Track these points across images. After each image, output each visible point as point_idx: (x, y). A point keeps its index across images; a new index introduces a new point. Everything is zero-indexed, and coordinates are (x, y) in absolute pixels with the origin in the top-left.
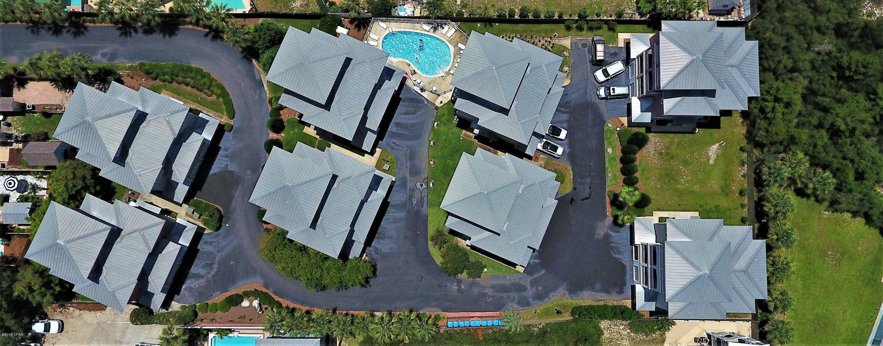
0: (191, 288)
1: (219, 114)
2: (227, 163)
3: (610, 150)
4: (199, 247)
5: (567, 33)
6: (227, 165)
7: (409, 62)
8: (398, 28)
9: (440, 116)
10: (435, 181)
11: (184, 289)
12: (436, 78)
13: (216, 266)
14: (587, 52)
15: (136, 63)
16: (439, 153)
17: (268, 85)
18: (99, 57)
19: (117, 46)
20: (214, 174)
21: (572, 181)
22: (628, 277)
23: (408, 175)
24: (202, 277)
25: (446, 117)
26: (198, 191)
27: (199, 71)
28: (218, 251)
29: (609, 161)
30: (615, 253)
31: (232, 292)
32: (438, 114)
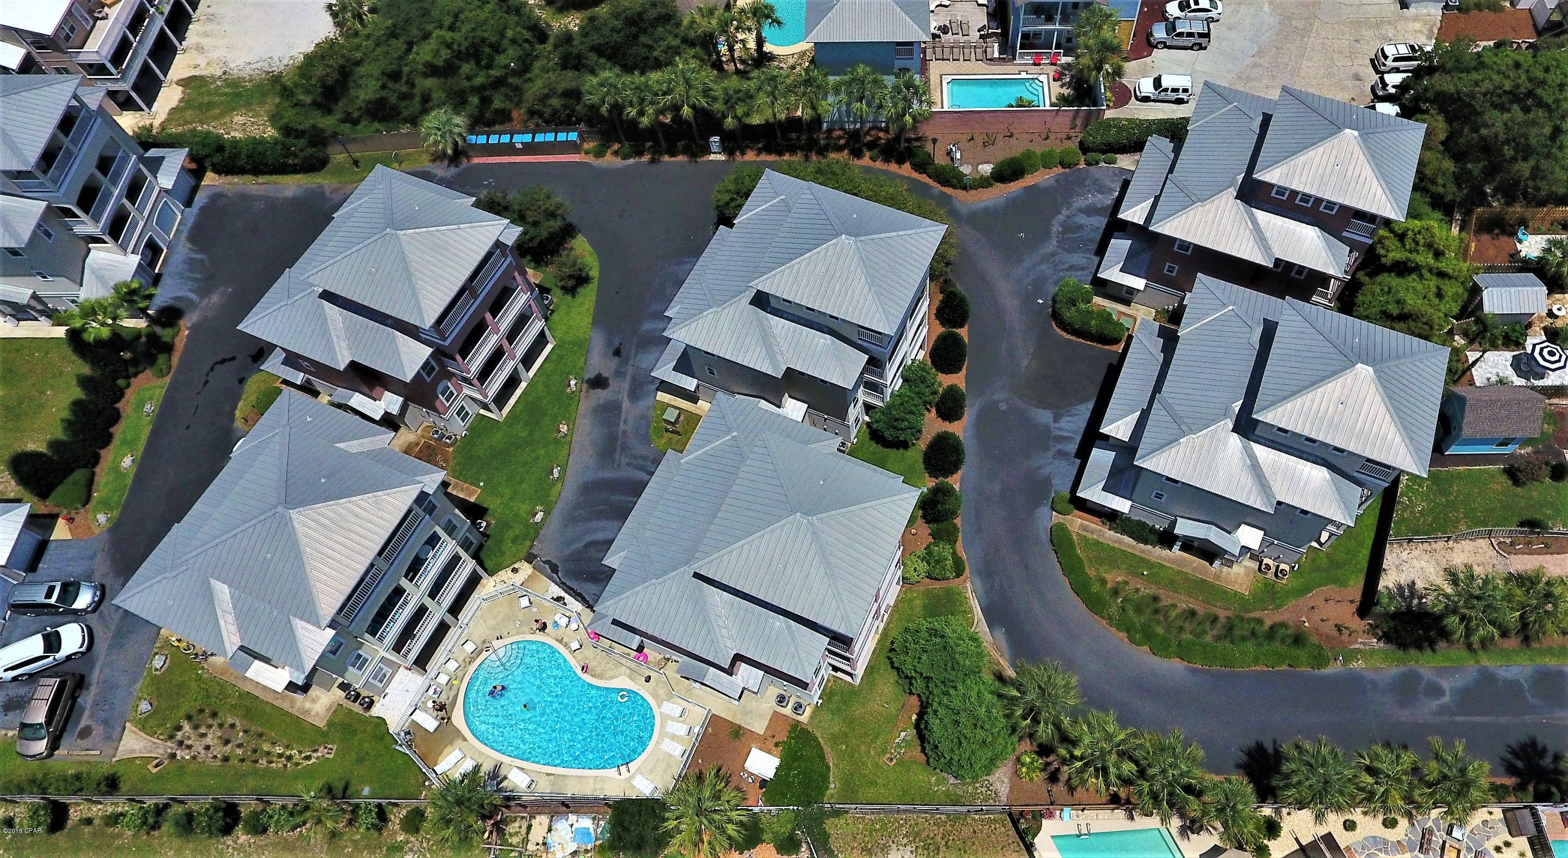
1: (1089, 535)
2: (1057, 425)
3: (127, 462)
5: (121, 770)
6: (1055, 421)
7: (586, 677)
8: (603, 778)
9: (525, 537)
10: (563, 391)
12: (518, 634)
13: (1056, 228)
14: (87, 713)
15: (1336, 667)
16: (542, 452)
17: (971, 611)
18: (1446, 685)
19: (1404, 715)
20: (1083, 401)
21: (244, 396)
23: (626, 404)
24: (1080, 210)
25: (510, 534)
27: (1161, 648)
28: (1054, 254)
29: (137, 439)
30: (202, 261)
31: (1015, 187)
32: (528, 543)
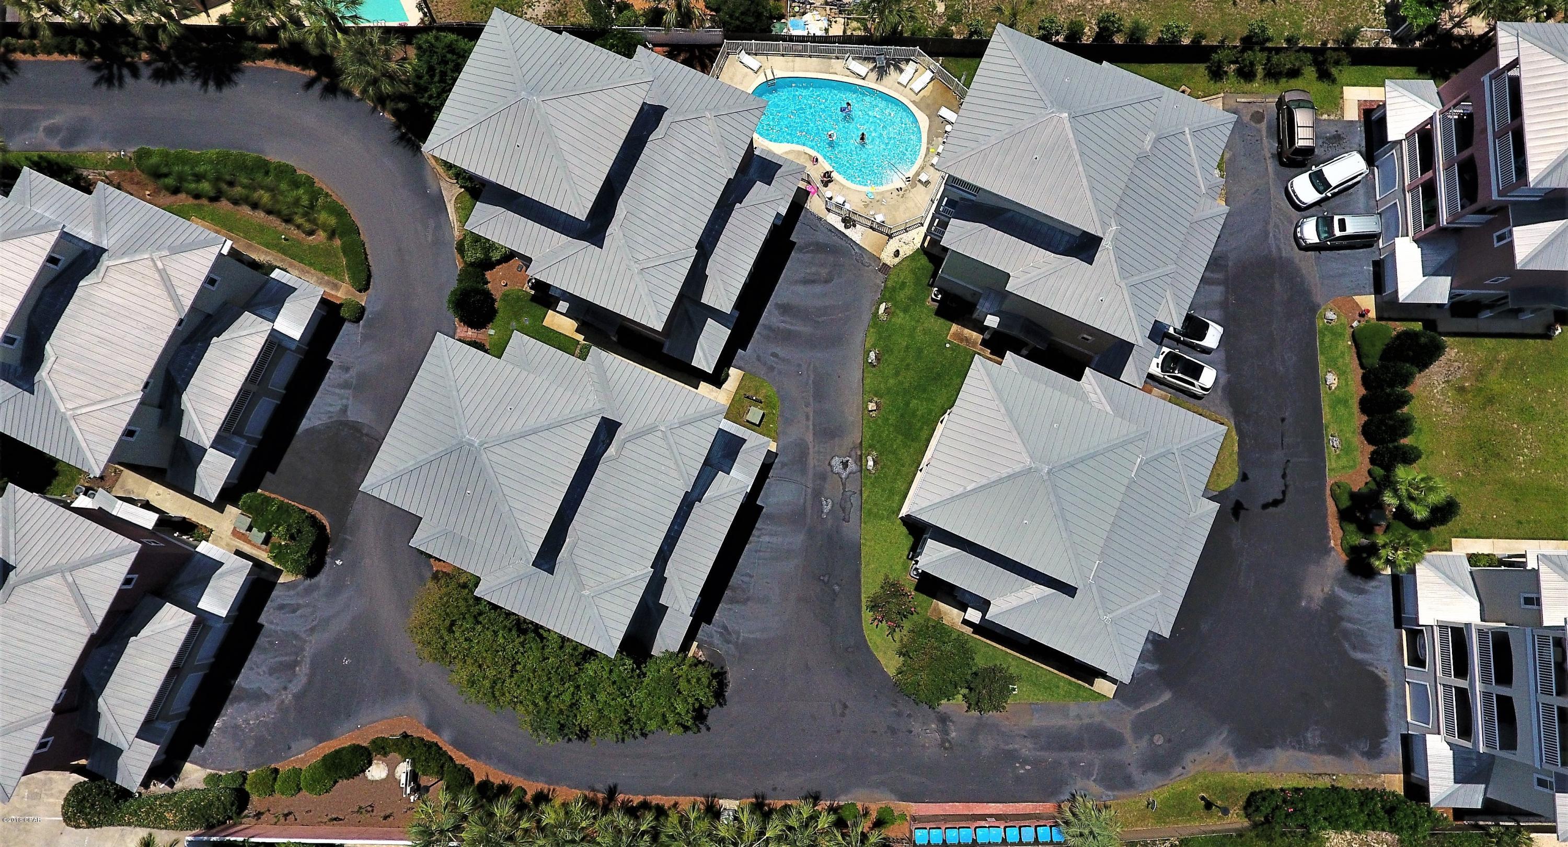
0: (236, 727)
1: (332, 279)
2: (344, 401)
3: (1332, 379)
4: (262, 619)
5: (1213, 86)
6: (346, 406)
7: (814, 153)
8: (787, 70)
9: (894, 289)
10: (881, 454)
11: (218, 729)
12: (882, 193)
13: (303, 671)
14: (1264, 133)
15: (130, 151)
16: (891, 381)
17: (457, 209)
18: (41, 135)
19: (85, 111)
20: (310, 431)
21: (1235, 457)
22: (1391, 714)
23: (810, 438)
24: (268, 698)
25: (908, 291)
26: (268, 474)
27: (285, 172)
28: (312, 630)
29: (1333, 407)
30: (1354, 648)
31: (343, 740)
32: (889, 284)
